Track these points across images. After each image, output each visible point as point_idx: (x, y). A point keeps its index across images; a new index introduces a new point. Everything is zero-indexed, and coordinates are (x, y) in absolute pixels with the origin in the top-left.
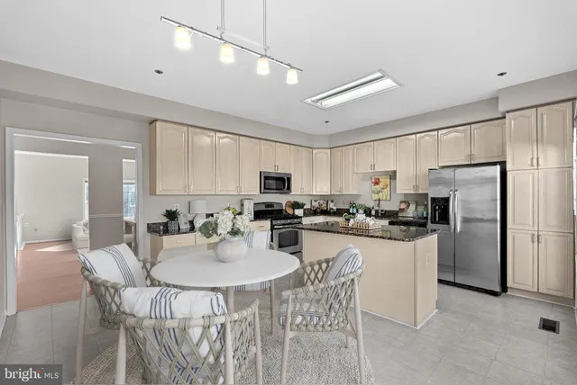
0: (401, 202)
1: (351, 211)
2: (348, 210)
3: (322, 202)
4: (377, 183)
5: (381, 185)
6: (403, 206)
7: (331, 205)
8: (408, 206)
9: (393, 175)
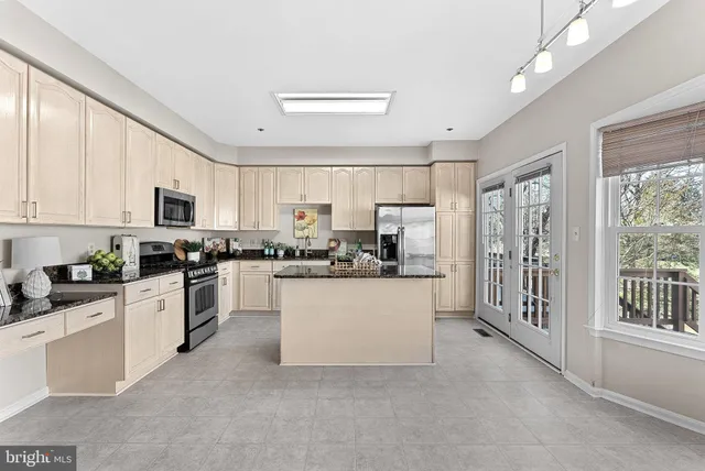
0: (331, 240)
1: (267, 252)
2: (263, 251)
3: (218, 241)
4: (301, 217)
5: (307, 220)
6: (333, 244)
7: (235, 246)
8: (339, 245)
9: (326, 209)
